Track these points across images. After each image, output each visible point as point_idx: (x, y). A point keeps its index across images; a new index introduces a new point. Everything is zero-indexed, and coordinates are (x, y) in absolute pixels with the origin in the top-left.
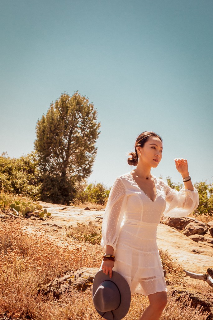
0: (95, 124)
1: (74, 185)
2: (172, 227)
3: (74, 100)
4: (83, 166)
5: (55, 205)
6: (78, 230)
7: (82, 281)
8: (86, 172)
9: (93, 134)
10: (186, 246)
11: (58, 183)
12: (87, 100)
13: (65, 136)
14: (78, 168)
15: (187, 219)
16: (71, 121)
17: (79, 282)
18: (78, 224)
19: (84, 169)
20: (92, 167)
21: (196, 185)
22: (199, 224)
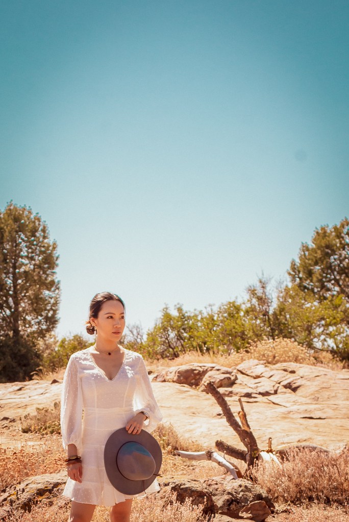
0: (49, 246)
1: (35, 346)
2: (182, 385)
3: (8, 216)
4: (44, 313)
5: (8, 385)
6: (38, 419)
7: (28, 497)
8: (50, 322)
9: (49, 262)
10: (205, 410)
11: (9, 348)
12: (30, 212)
13: (7, 273)
14: (37, 318)
15: (203, 367)
16: (11, 249)
17: (23, 500)
18: (38, 409)
19: (47, 319)
20: (57, 312)
21: (222, 308)
22: (222, 371)
